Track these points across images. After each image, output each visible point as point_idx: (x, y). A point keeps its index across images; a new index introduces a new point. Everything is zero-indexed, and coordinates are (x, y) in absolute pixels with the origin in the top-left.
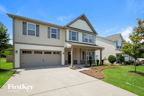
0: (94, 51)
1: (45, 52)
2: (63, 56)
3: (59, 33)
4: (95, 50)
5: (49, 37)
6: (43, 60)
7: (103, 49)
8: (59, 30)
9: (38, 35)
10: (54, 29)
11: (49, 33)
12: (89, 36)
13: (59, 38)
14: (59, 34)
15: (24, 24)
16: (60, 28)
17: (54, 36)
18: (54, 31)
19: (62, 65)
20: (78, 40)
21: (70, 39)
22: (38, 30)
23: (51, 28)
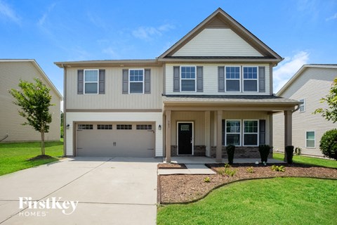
0: (267, 118)
1: (118, 126)
2: (159, 134)
3: (147, 78)
4: (270, 113)
5: (125, 92)
6: (115, 143)
7: (296, 107)
8: (150, 70)
9: (102, 91)
10: (136, 71)
11: (125, 81)
12: (245, 69)
13: (148, 91)
14: (148, 81)
15: (80, 72)
16: (149, 65)
17: (136, 88)
18: (136, 75)
19: (156, 156)
20: (200, 89)
21: (176, 89)
22: (102, 81)
23: (129, 70)
